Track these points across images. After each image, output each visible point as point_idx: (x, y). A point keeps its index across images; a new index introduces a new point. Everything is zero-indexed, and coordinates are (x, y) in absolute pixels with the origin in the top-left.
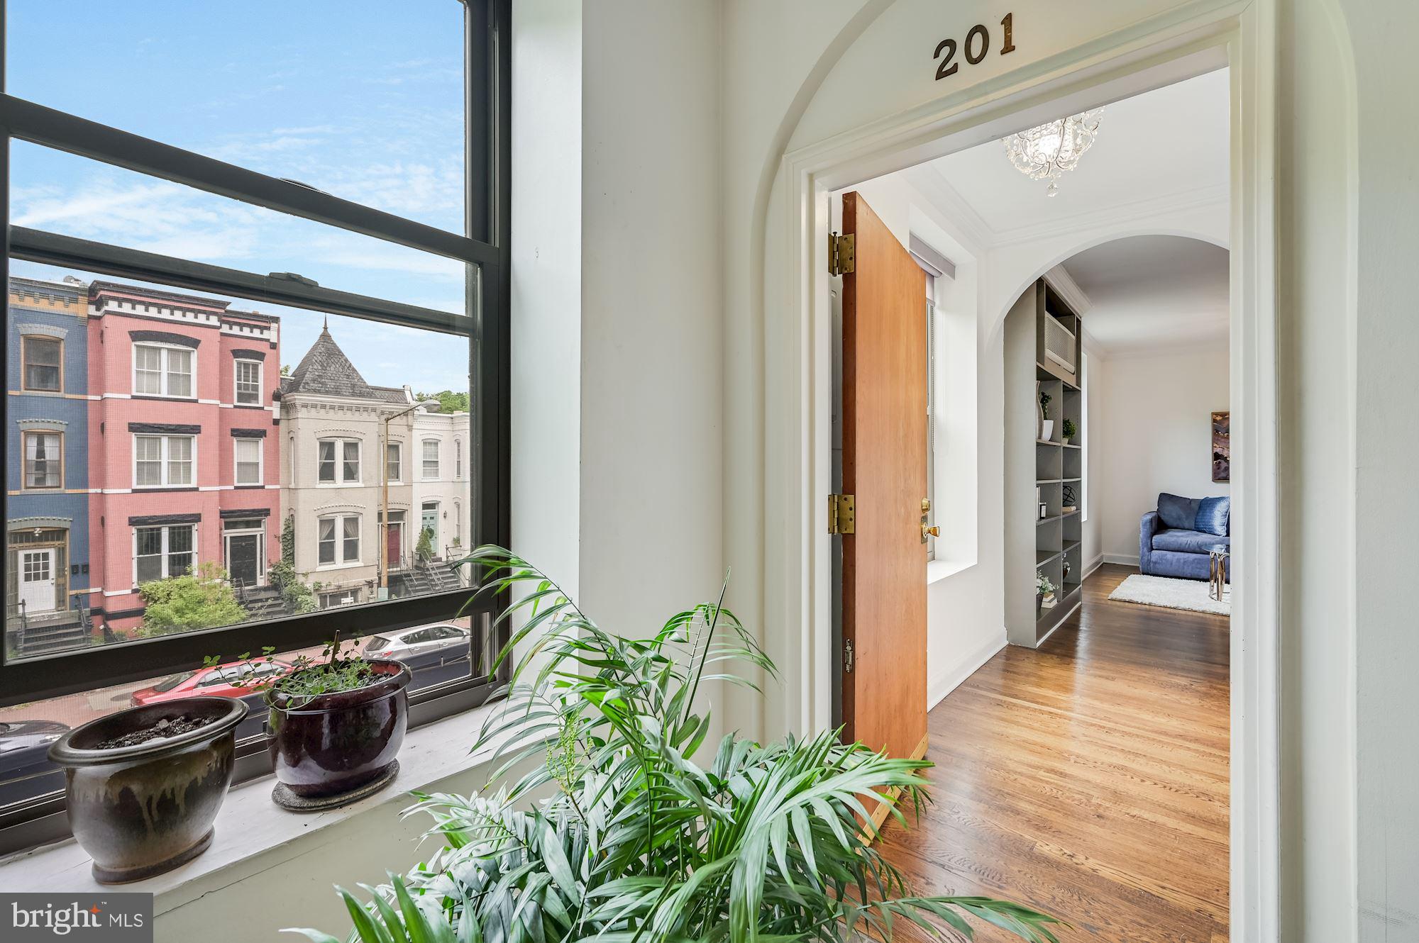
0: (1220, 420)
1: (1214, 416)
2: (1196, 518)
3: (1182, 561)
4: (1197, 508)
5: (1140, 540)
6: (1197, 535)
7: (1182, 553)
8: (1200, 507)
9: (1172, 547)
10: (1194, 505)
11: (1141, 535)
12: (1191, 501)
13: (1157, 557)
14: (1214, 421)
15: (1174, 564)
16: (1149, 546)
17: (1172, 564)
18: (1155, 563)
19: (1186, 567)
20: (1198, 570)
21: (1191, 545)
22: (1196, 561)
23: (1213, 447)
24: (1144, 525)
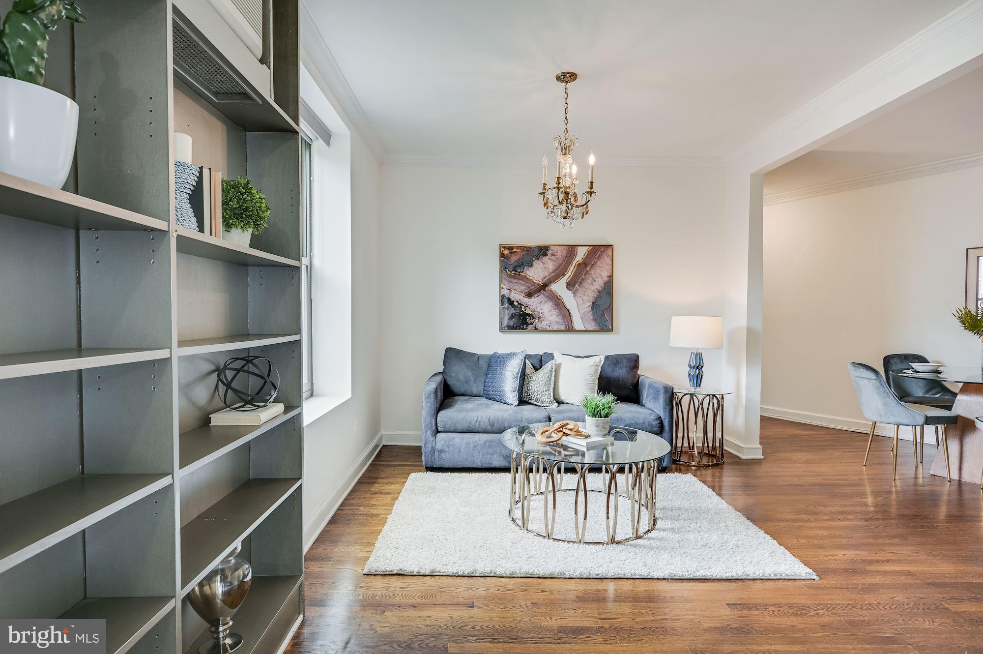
0: (507, 254)
1: (502, 249)
2: (485, 382)
3: (472, 446)
4: (485, 367)
5: (423, 420)
6: (487, 406)
7: (471, 435)
8: (489, 366)
9: (460, 427)
10: (483, 363)
11: (424, 413)
12: (479, 357)
13: (442, 442)
14: (502, 255)
15: (462, 450)
16: (434, 428)
17: (460, 451)
18: (441, 451)
19: (476, 454)
20: (489, 456)
21: (481, 423)
22: (487, 444)
23: (501, 288)
24: (428, 397)
